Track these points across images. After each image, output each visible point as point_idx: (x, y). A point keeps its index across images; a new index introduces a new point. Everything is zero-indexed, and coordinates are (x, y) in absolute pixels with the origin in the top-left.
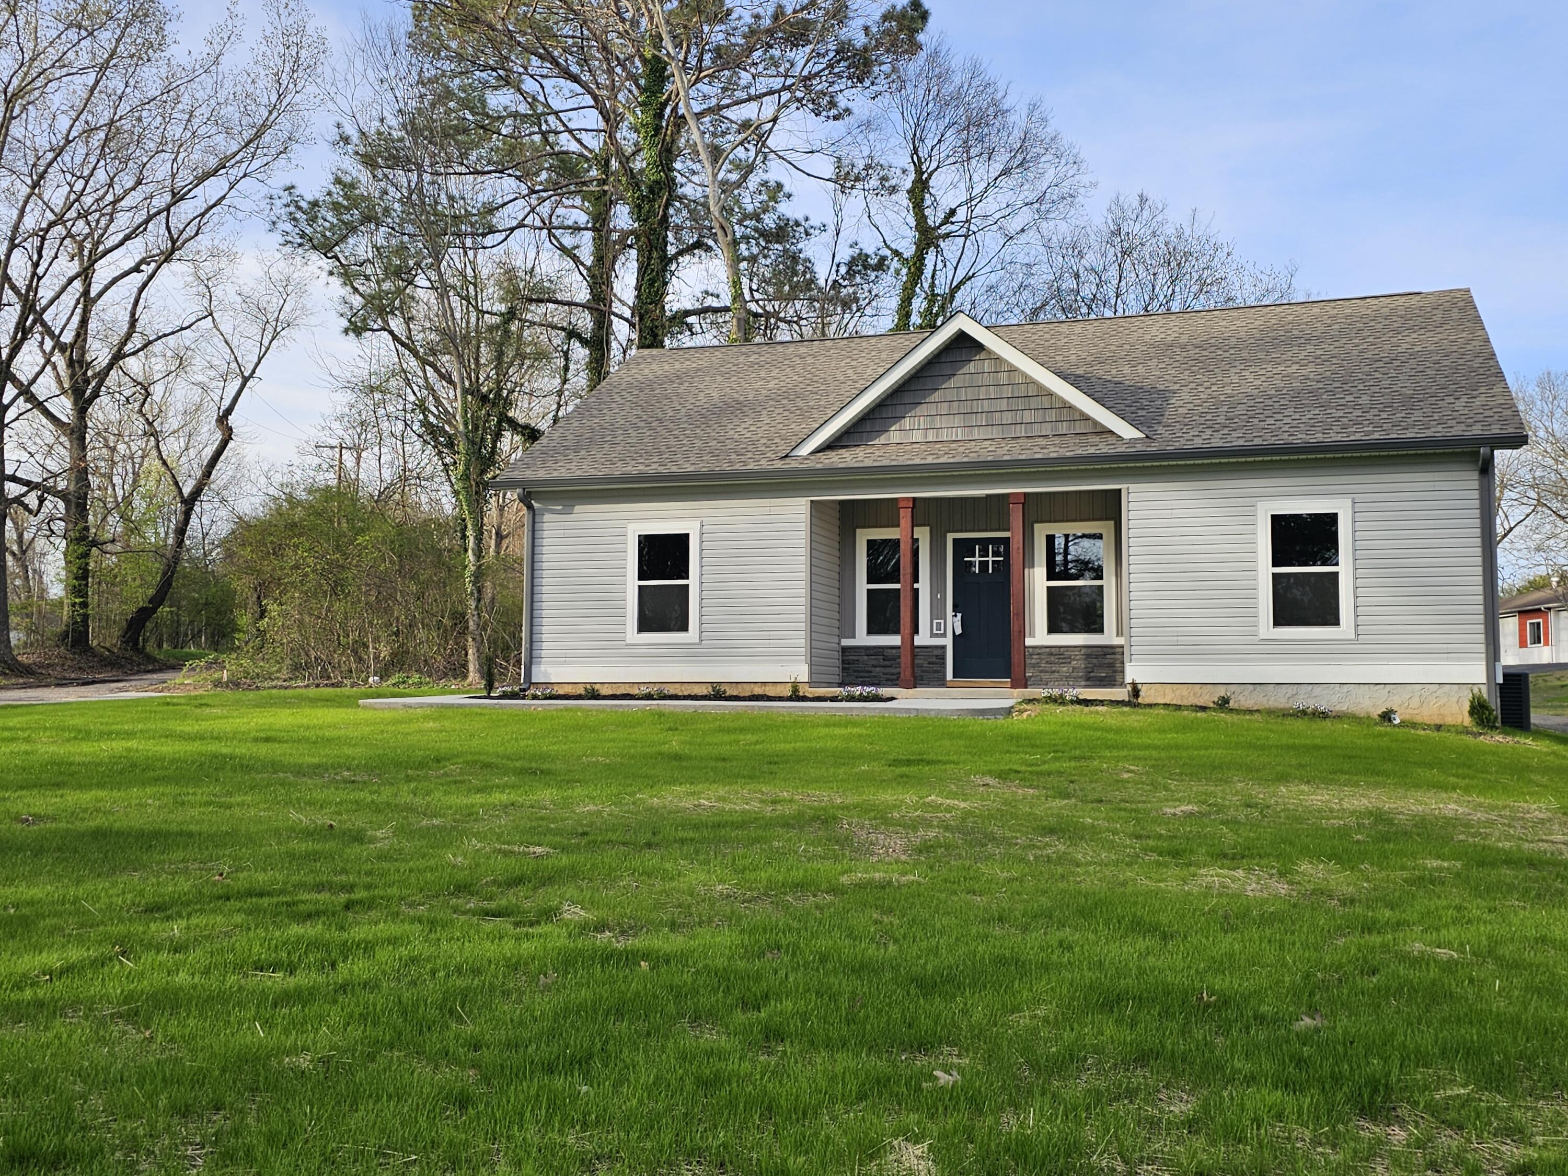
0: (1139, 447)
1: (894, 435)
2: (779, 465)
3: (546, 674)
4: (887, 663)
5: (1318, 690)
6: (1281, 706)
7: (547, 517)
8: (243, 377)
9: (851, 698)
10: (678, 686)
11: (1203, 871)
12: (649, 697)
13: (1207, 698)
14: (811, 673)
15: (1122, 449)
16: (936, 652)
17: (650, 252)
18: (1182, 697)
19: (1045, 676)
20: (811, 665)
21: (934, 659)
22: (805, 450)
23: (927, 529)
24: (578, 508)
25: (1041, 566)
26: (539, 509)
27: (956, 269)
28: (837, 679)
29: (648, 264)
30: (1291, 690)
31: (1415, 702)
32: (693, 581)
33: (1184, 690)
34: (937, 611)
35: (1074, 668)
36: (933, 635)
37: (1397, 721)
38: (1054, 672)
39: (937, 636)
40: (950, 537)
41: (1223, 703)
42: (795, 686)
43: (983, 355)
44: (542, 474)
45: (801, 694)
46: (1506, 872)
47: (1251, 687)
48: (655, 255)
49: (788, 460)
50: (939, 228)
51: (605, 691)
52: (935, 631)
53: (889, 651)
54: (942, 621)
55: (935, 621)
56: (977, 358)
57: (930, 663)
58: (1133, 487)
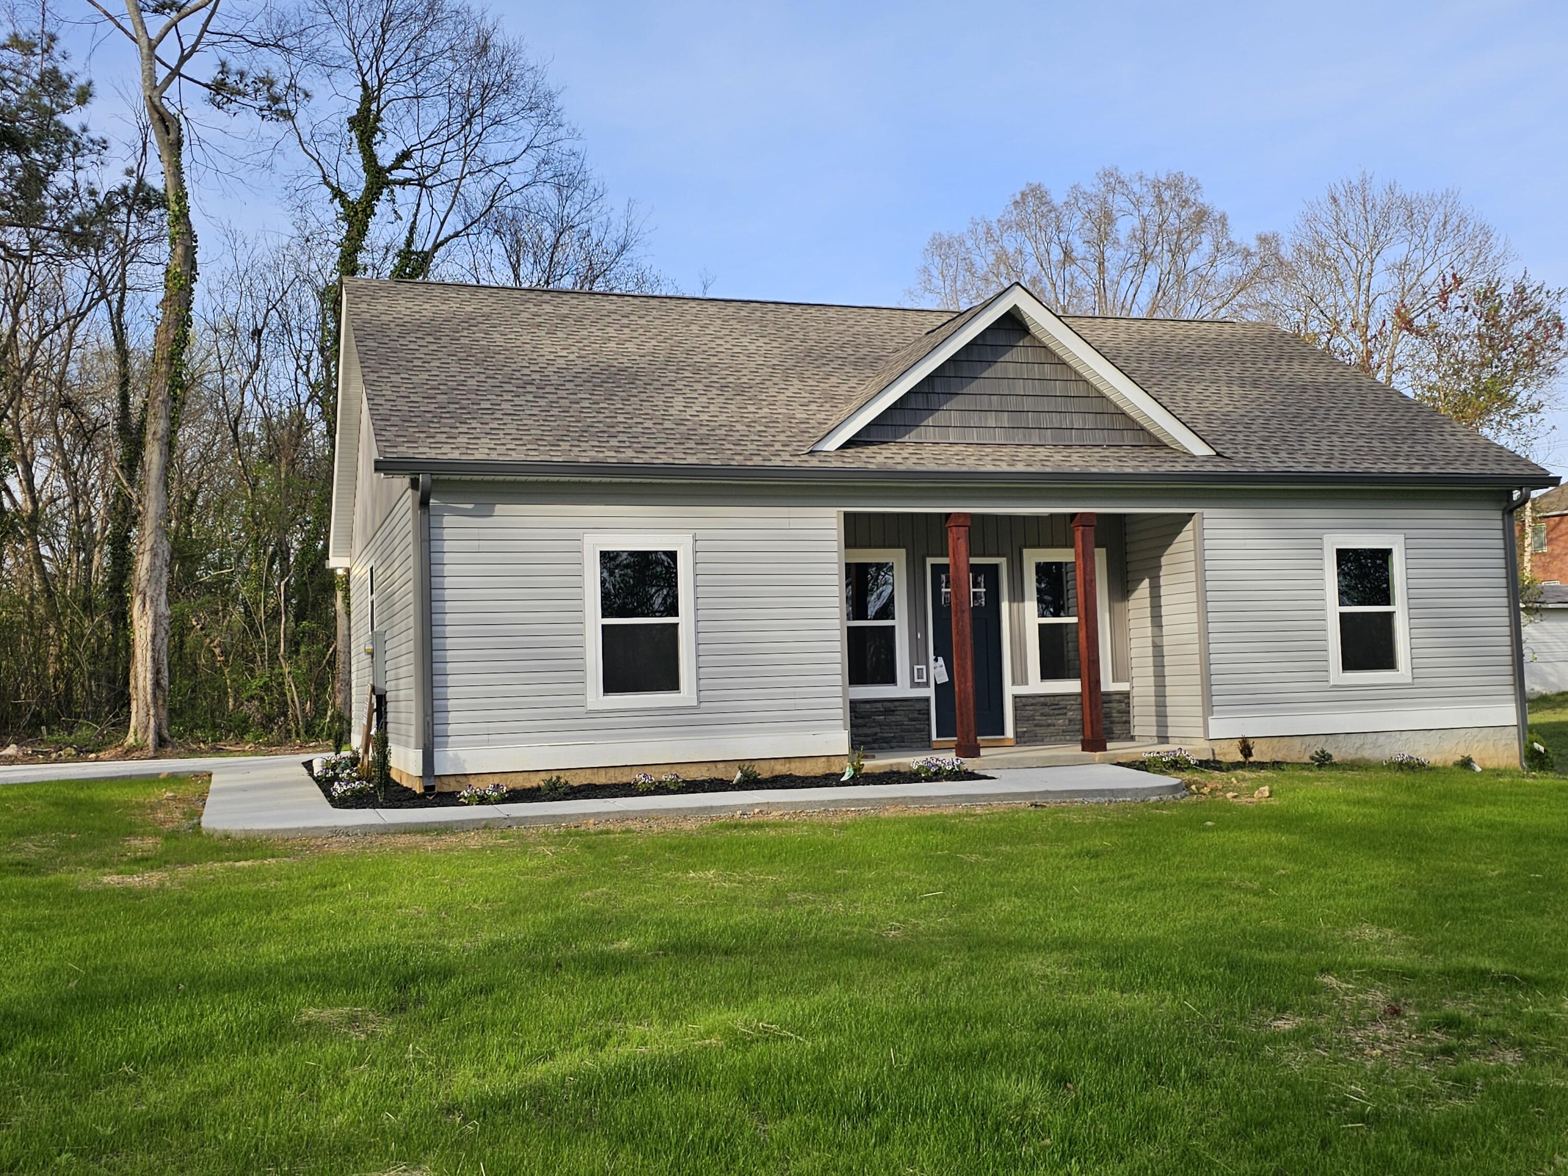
0: (1209, 468)
1: (924, 432)
2: (801, 461)
3: (457, 760)
4: (860, 721)
5: (1382, 738)
6: (1350, 758)
7: (448, 520)
13: (1301, 753)
15: (1193, 467)
16: (919, 706)
19: (1039, 730)
21: (916, 715)
22: (833, 444)
23: (903, 551)
24: (499, 509)
25: (1031, 600)
26: (438, 508)
30: (1358, 740)
32: (685, 620)
34: (917, 656)
35: (1070, 721)
36: (914, 685)
37: (1478, 769)
38: (1049, 725)
39: (918, 685)
40: (930, 561)
41: (1323, 759)
43: (1026, 341)
49: (811, 456)
52: (916, 680)
53: (862, 706)
54: (924, 667)
55: (916, 667)
56: (1021, 344)
57: (911, 720)
58: (1207, 512)
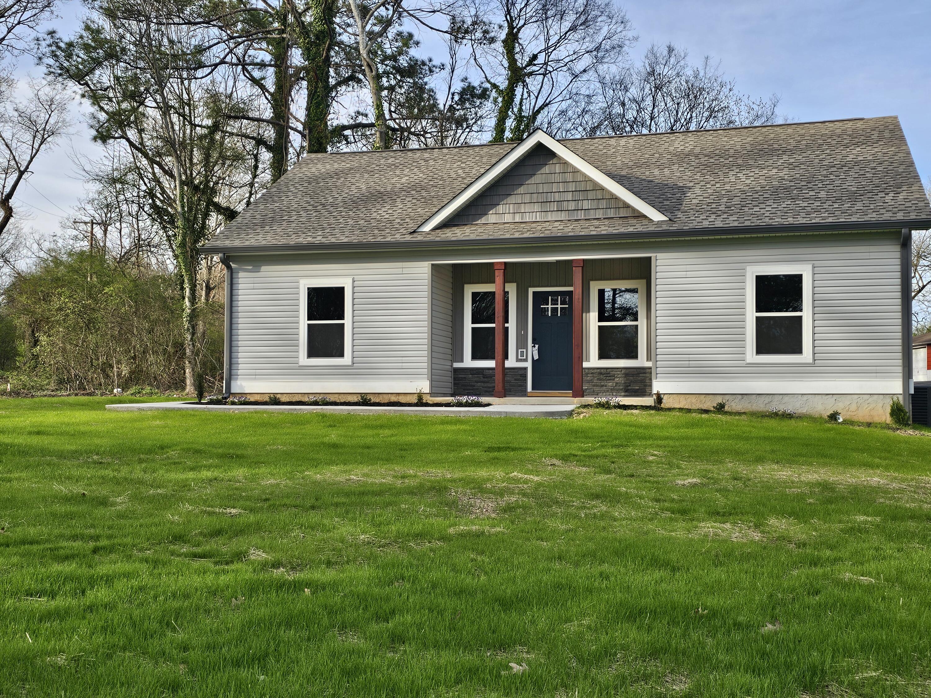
0: (665, 227)
1: (491, 217)
2: (408, 238)
3: (241, 386)
4: (486, 379)
5: (786, 398)
6: (760, 410)
7: (241, 274)
8: (20, 171)
9: (460, 404)
10: (336, 396)
11: (702, 524)
12: (316, 403)
13: (709, 404)
14: (432, 387)
15: (652, 228)
16: (521, 372)
17: (317, 83)
18: (692, 403)
19: (596, 389)
20: (432, 381)
21: (518, 377)
22: (428, 228)
23: (515, 285)
24: (263, 268)
25: (594, 311)
26: (236, 268)
27: (537, 98)
28: (449, 391)
29: (315, 92)
30: (767, 399)
31: (853, 407)
32: (347, 321)
33: (693, 399)
34: (521, 343)
35: (617, 383)
36: (518, 360)
37: (841, 420)
38: (603, 386)
39: (521, 360)
40: (531, 290)
41: (720, 408)
42: (420, 396)
43: (555, 161)
44: (237, 243)
45: (424, 401)
46: (912, 525)
47: (740, 397)
48: (320, 85)
49: (415, 235)
50: (525, 68)
51: (284, 399)
52: (520, 358)
53: (487, 371)
54: (525, 350)
55: (520, 350)
56: (551, 162)
57: (515, 380)
58: (660, 256)
